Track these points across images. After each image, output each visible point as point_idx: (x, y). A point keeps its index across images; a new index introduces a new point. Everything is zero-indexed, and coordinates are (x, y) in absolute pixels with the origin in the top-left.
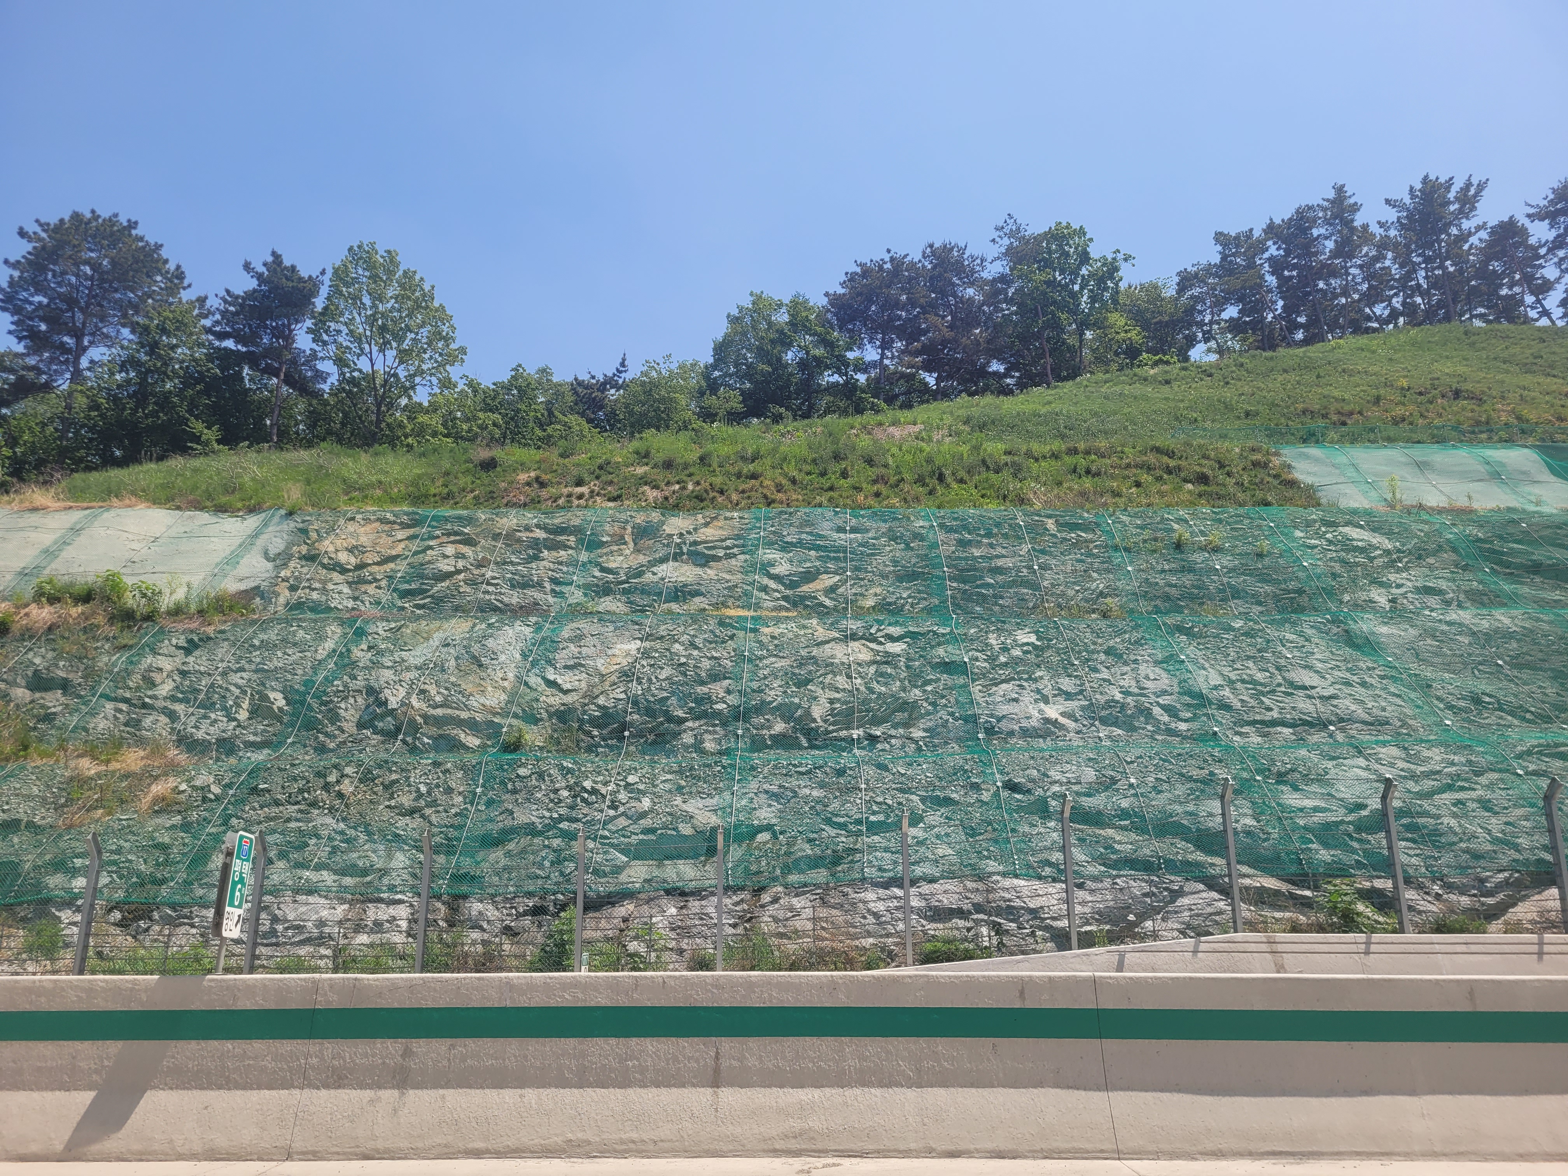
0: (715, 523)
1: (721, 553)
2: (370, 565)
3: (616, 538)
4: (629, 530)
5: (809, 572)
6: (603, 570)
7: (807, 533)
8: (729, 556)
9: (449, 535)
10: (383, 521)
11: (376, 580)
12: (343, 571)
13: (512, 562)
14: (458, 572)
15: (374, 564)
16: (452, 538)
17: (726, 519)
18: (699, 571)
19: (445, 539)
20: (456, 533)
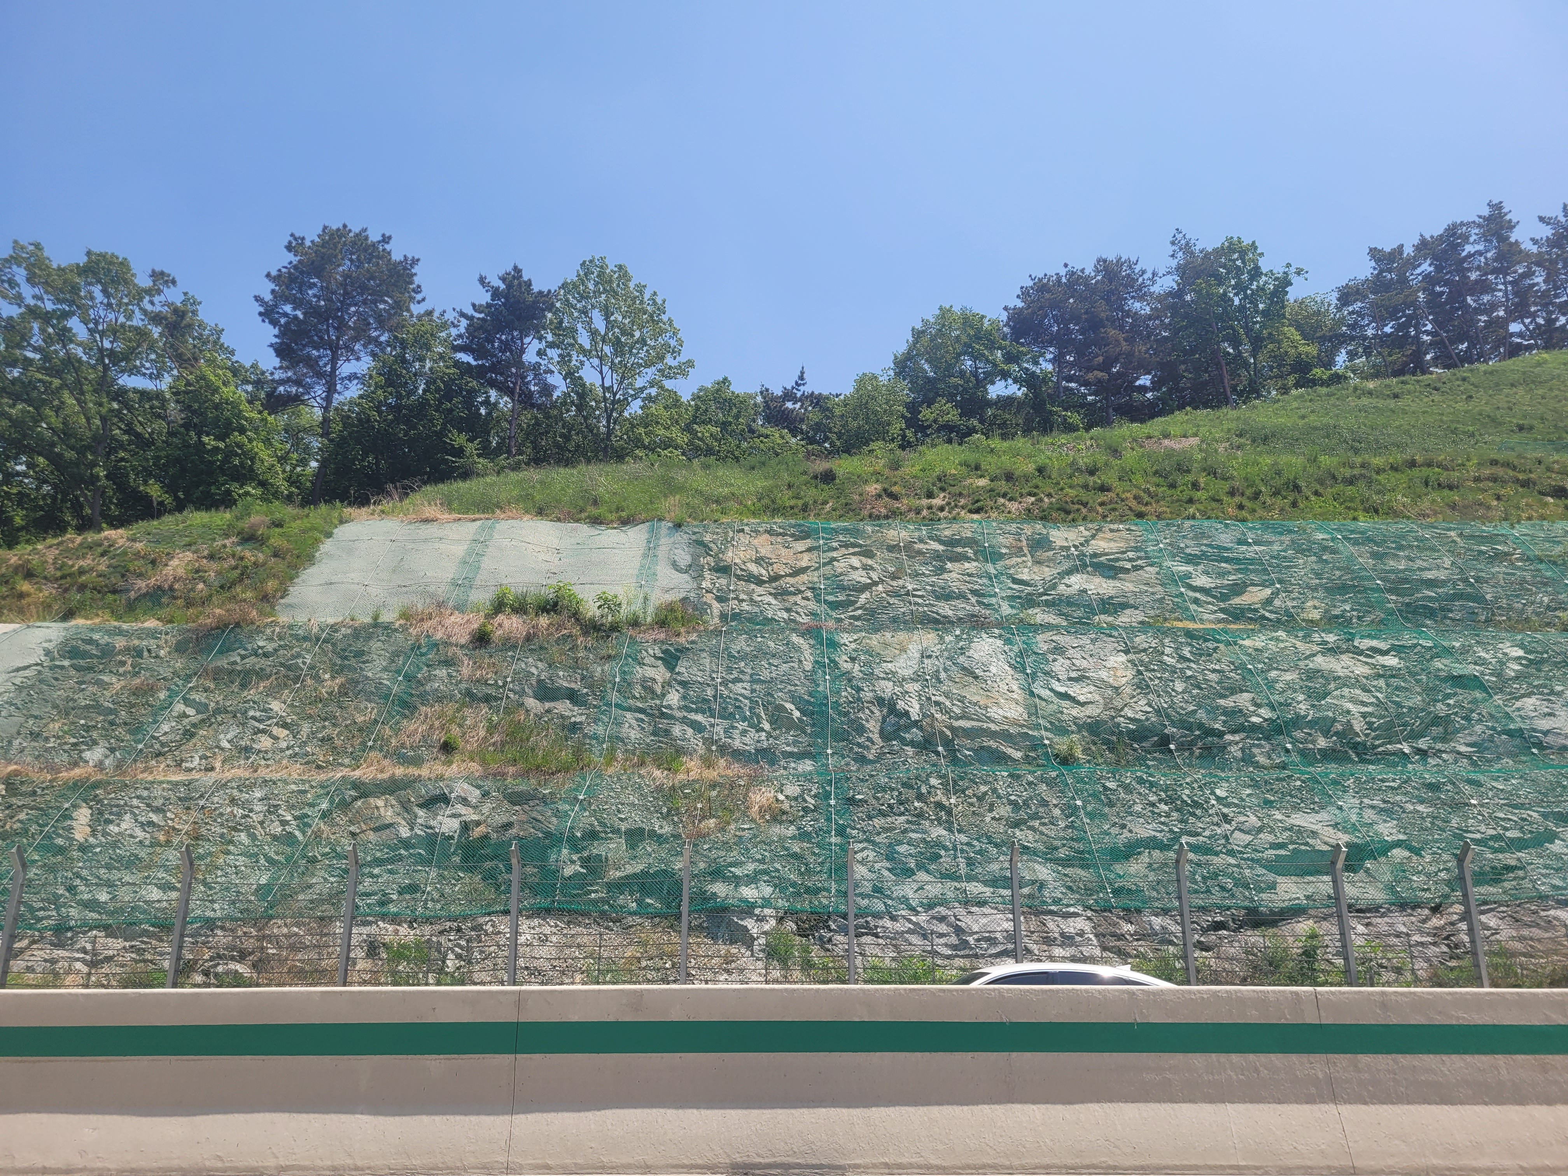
0: (1101, 535)
1: (1128, 566)
2: (783, 576)
3: (1014, 550)
4: (1024, 543)
5: (1237, 584)
6: (1016, 581)
7: (1206, 545)
8: (1136, 568)
9: (846, 546)
10: (770, 532)
11: (800, 592)
12: (760, 582)
13: (924, 574)
14: (876, 584)
15: (787, 575)
16: (851, 550)
17: (1112, 531)
18: (1112, 583)
19: (843, 551)
20: (854, 545)
